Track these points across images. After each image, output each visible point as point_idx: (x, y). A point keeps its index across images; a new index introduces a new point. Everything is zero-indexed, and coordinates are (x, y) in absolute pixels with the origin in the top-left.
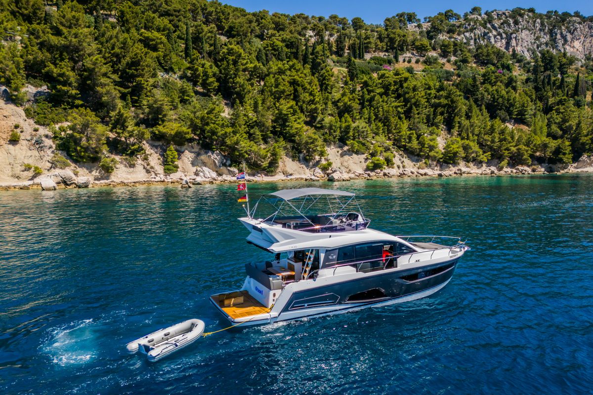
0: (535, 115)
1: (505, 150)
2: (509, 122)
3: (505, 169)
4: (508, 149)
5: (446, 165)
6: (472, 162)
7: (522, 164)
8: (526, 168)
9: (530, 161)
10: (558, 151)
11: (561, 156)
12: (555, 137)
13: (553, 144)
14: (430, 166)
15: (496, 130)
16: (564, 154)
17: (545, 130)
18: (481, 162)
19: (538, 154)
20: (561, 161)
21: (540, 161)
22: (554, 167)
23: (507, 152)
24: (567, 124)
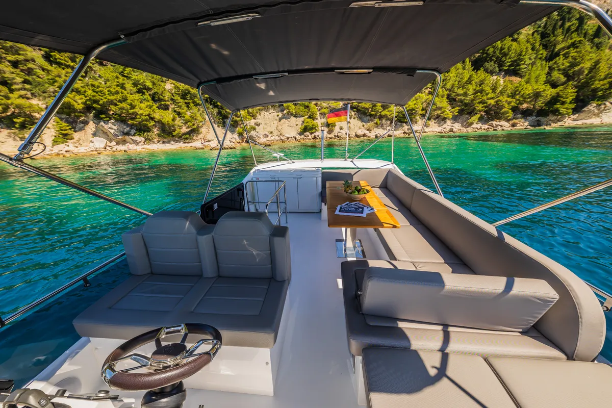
0: (533, 64)
1: (480, 103)
2: (498, 74)
3: (475, 126)
4: (482, 102)
5: (400, 124)
6: (435, 119)
7: (499, 119)
8: (503, 123)
9: (511, 114)
10: (555, 100)
11: (558, 106)
12: (554, 85)
13: (550, 92)
14: (382, 125)
15: (473, 82)
16: (563, 103)
17: (543, 78)
18: (445, 119)
19: (525, 106)
20: (556, 112)
21: (526, 114)
22: (543, 119)
23: (481, 105)
24: (577, 68)
